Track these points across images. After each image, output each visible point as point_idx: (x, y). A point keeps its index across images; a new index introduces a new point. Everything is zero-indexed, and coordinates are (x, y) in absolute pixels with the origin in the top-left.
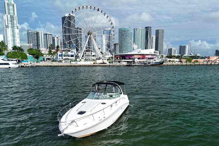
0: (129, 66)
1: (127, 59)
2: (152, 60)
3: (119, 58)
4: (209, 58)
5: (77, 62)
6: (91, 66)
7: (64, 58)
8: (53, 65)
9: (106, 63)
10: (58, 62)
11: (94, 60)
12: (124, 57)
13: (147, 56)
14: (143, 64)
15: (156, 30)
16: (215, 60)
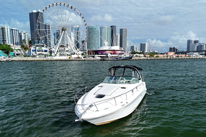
0: (103, 60)
1: (100, 54)
2: (122, 55)
3: (92, 54)
4: (167, 54)
5: (53, 57)
6: (67, 60)
7: (38, 53)
8: (28, 59)
9: (82, 58)
10: (32, 57)
11: (69, 55)
12: (97, 52)
13: (117, 52)
14: (115, 59)
15: (120, 29)
16: (172, 55)
